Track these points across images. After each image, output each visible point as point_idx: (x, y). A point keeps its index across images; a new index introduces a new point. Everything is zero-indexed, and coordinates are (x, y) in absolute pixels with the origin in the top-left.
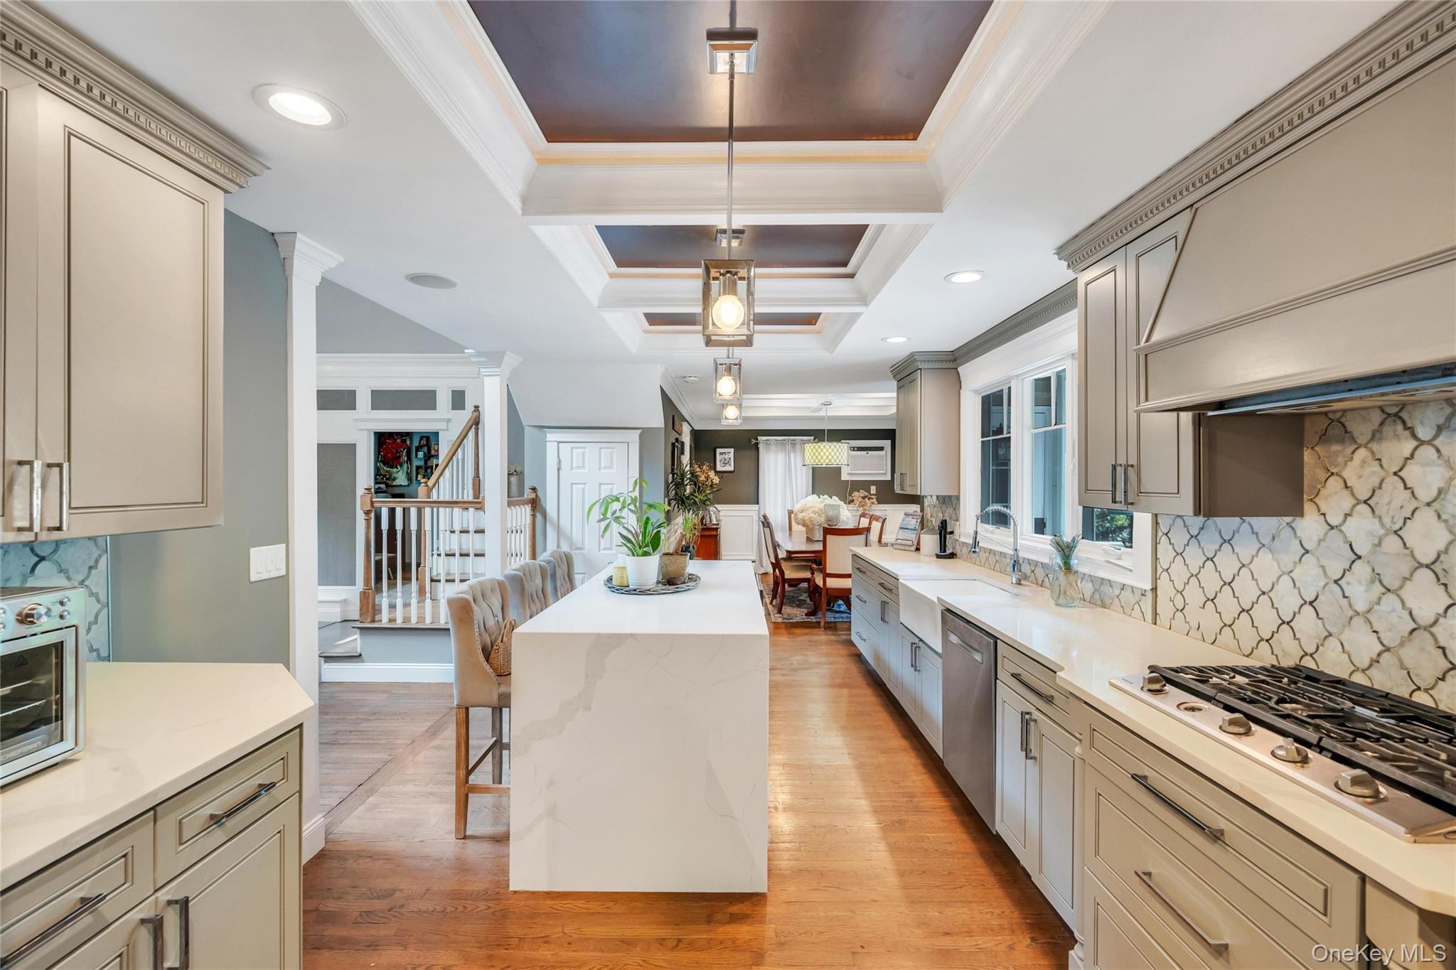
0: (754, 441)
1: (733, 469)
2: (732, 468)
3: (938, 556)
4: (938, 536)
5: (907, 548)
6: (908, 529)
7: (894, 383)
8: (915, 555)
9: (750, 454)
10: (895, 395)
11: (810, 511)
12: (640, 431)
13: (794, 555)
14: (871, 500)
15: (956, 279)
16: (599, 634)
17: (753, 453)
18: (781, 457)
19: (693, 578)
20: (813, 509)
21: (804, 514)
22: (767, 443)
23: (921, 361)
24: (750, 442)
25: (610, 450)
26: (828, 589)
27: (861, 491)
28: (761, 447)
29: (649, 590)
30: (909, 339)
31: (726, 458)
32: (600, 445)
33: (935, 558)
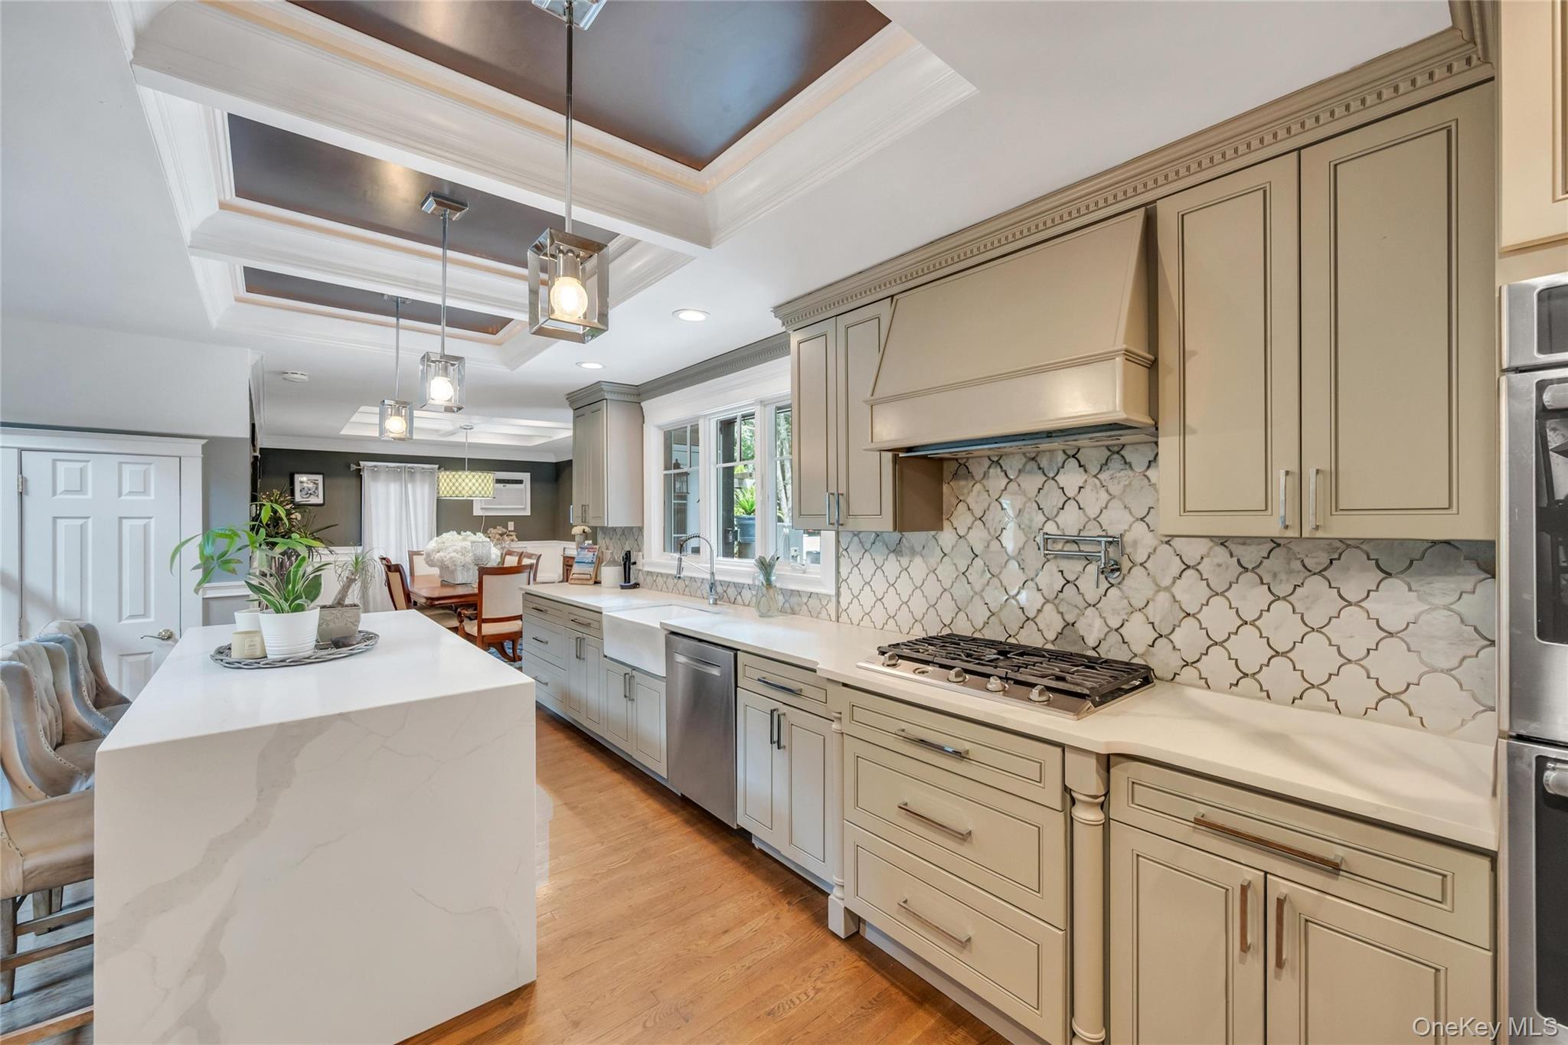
0: (354, 467)
1: (322, 502)
2: (320, 501)
3: (623, 587)
4: (622, 568)
5: (585, 582)
6: (584, 563)
7: (570, 413)
8: (596, 587)
9: (346, 483)
10: (571, 425)
11: (451, 549)
12: (204, 441)
13: (437, 603)
14: (511, 538)
15: (684, 316)
16: (281, 725)
17: (354, 481)
18: (394, 488)
19: (369, 637)
20: (455, 547)
21: (441, 554)
22: (374, 471)
23: (608, 392)
24: (349, 467)
25: (143, 467)
26: (483, 636)
27: (498, 527)
28: (365, 475)
29: (308, 658)
30: (605, 367)
31: (308, 486)
32: (122, 458)
33: (619, 590)
